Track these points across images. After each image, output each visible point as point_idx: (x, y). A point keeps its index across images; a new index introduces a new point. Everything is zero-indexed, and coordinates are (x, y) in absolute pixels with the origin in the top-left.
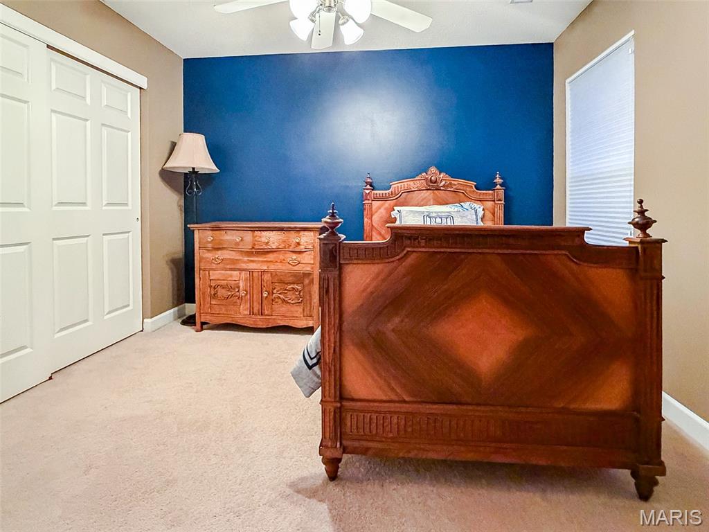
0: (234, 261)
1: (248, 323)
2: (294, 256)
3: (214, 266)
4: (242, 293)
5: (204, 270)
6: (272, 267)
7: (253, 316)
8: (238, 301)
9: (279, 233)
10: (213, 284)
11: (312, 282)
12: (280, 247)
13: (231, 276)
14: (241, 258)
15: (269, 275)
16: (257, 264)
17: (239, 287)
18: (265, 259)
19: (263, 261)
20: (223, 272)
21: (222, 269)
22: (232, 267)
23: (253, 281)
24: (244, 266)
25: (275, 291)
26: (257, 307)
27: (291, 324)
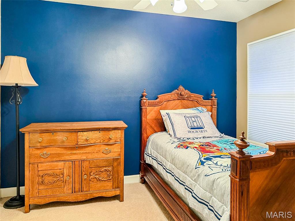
0: (59, 155)
1: (71, 199)
2: (107, 148)
3: (43, 160)
4: (66, 178)
5: (33, 164)
6: (90, 156)
7: (75, 194)
8: (62, 184)
9: (96, 132)
10: (41, 173)
11: (119, 164)
12: (96, 142)
13: (57, 166)
14: (65, 152)
15: (88, 163)
16: (78, 155)
17: (63, 174)
18: (85, 152)
19: (83, 153)
20: (50, 164)
21: (49, 162)
22: (58, 159)
23: (75, 168)
24: (67, 158)
25: (92, 174)
26: (77, 186)
27: (104, 195)
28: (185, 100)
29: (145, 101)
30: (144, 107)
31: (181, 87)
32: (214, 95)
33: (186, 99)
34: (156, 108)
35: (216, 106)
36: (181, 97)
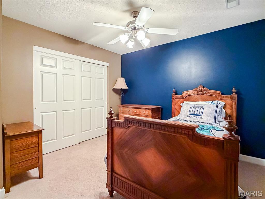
29: (173, 95)
30: (173, 99)
31: (200, 86)
32: (234, 91)
33: (204, 94)
34: (181, 100)
35: (236, 101)
36: (200, 93)
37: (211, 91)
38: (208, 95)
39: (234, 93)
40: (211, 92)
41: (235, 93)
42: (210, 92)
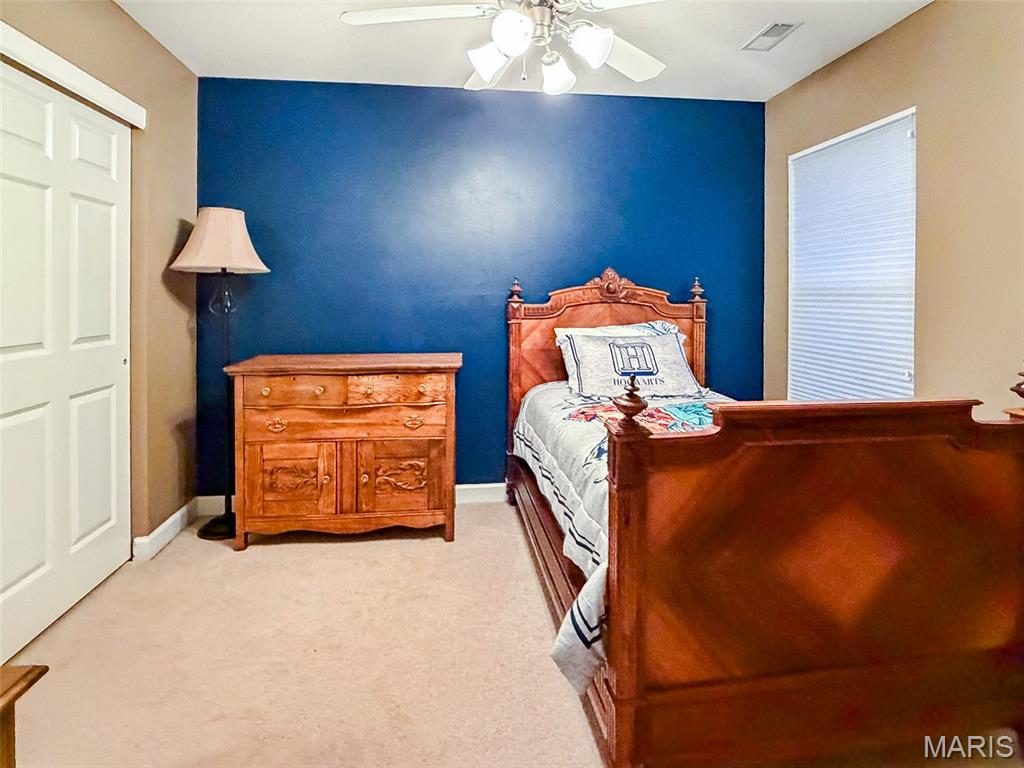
0: (307, 427)
1: (333, 527)
2: (415, 414)
3: (271, 437)
4: (324, 479)
5: (252, 444)
6: (377, 433)
7: (343, 516)
8: (315, 492)
9: (388, 377)
10: (268, 467)
11: (443, 452)
12: (390, 400)
13: (303, 451)
14: (320, 420)
15: (371, 446)
16: (350, 429)
17: (316, 470)
18: (365, 421)
19: (360, 425)
20: (287, 445)
21: (287, 441)
22: (303, 436)
23: (342, 457)
24: (326, 434)
25: (380, 473)
26: (348, 500)
27: (409, 523)
28: (620, 302)
29: (516, 306)
30: (513, 321)
31: (610, 273)
32: (698, 290)
33: (623, 301)
34: (545, 324)
35: (704, 320)
36: (609, 296)
37: (641, 291)
38: (633, 302)
39: (697, 298)
40: (641, 293)
41: (701, 296)
42: (638, 292)
